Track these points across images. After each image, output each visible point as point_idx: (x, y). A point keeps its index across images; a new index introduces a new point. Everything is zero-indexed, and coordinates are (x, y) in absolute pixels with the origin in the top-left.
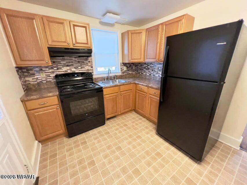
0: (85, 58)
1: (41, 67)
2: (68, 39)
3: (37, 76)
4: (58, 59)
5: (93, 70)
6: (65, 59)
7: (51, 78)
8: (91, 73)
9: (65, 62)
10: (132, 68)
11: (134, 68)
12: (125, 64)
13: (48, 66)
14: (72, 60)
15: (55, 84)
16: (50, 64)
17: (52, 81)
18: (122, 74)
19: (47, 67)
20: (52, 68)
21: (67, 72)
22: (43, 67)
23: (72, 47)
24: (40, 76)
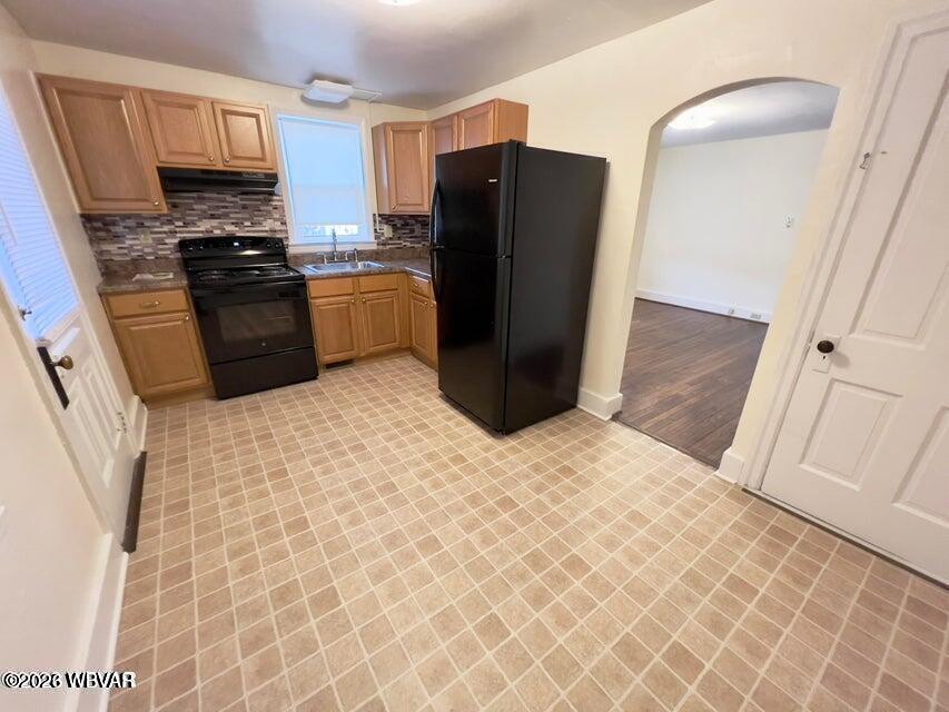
0: (261, 197)
1: (139, 216)
2: (210, 149)
3: (131, 242)
4: (186, 198)
5: (286, 231)
6: (204, 198)
7: (169, 249)
8: (281, 240)
9: (205, 207)
10: (412, 231)
11: (418, 230)
12: (387, 219)
13: (160, 215)
14: (224, 201)
15: (179, 264)
16: (166, 211)
17: (172, 257)
18: (381, 247)
19: (155, 218)
20: (170, 222)
21: (211, 235)
22: (146, 218)
23: (220, 167)
24: (136, 242)
